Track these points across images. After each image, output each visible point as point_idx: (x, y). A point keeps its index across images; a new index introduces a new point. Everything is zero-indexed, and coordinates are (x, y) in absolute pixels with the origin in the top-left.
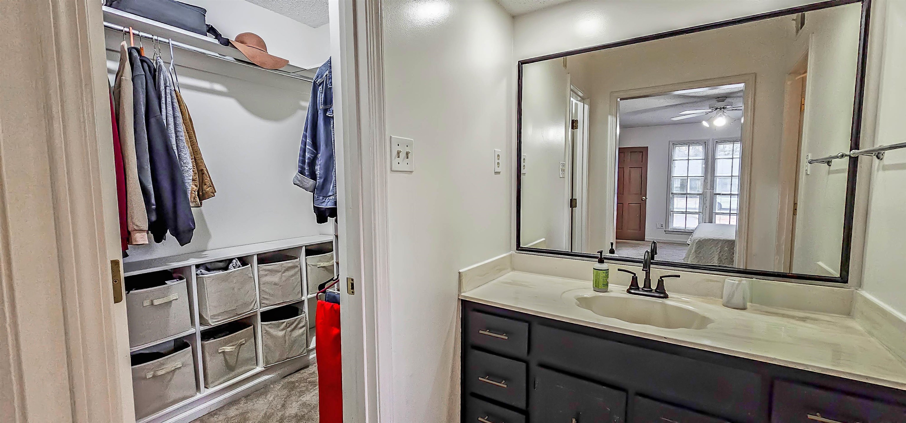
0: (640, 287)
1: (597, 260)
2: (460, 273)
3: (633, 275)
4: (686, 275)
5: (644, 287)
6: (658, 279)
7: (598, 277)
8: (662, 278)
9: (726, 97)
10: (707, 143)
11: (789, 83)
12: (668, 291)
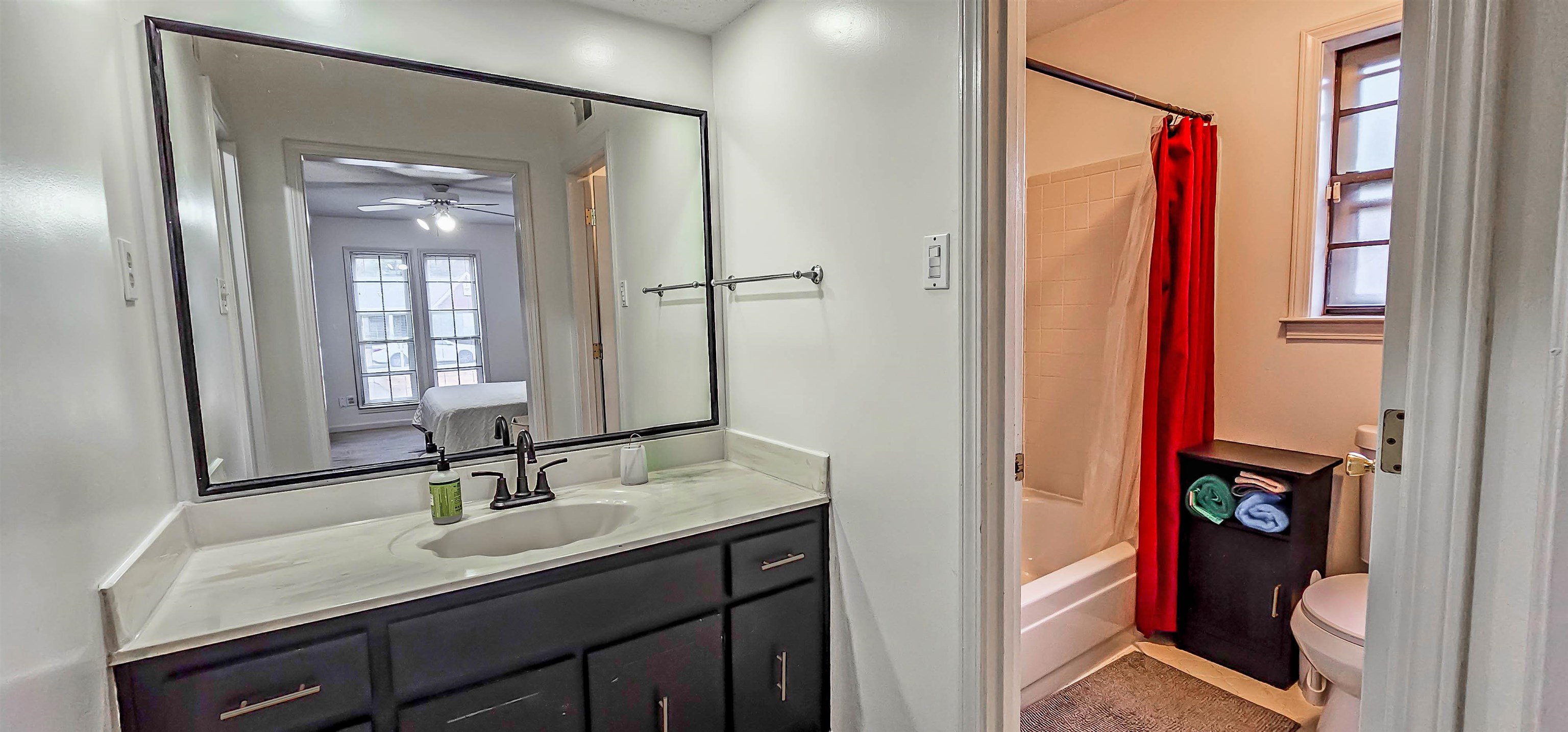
0: (511, 494)
1: (436, 466)
2: (104, 593)
3: (499, 477)
4: (575, 456)
5: (519, 491)
6: (538, 473)
7: (446, 497)
8: (544, 470)
9: (448, 186)
10: (409, 254)
11: (570, 184)
12: (552, 488)
